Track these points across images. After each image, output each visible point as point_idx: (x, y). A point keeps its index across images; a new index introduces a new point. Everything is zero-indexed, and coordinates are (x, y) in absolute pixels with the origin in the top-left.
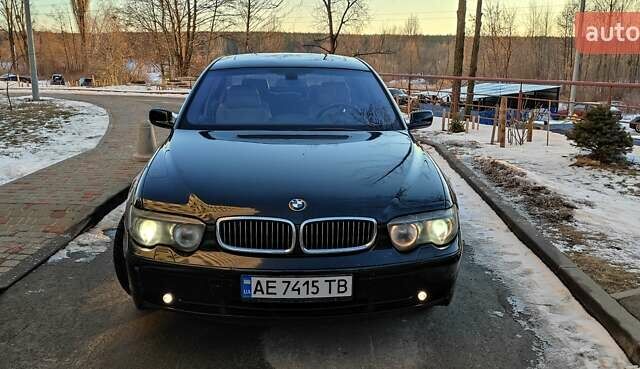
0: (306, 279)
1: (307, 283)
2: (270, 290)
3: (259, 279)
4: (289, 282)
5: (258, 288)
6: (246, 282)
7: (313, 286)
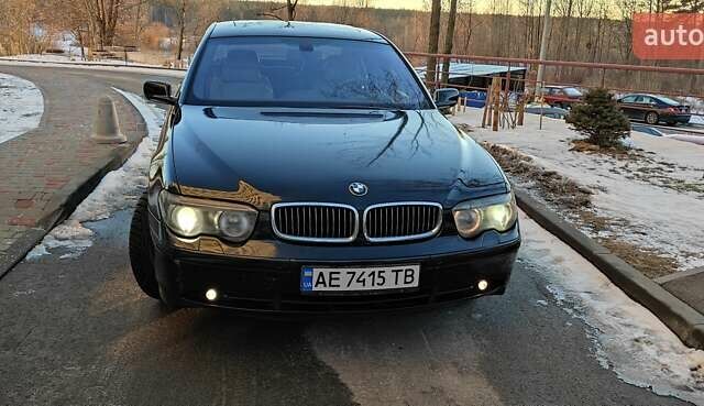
0: (372, 270)
1: (373, 273)
2: (333, 283)
3: (321, 270)
4: (354, 273)
5: (319, 280)
6: (307, 274)
7: (379, 277)
